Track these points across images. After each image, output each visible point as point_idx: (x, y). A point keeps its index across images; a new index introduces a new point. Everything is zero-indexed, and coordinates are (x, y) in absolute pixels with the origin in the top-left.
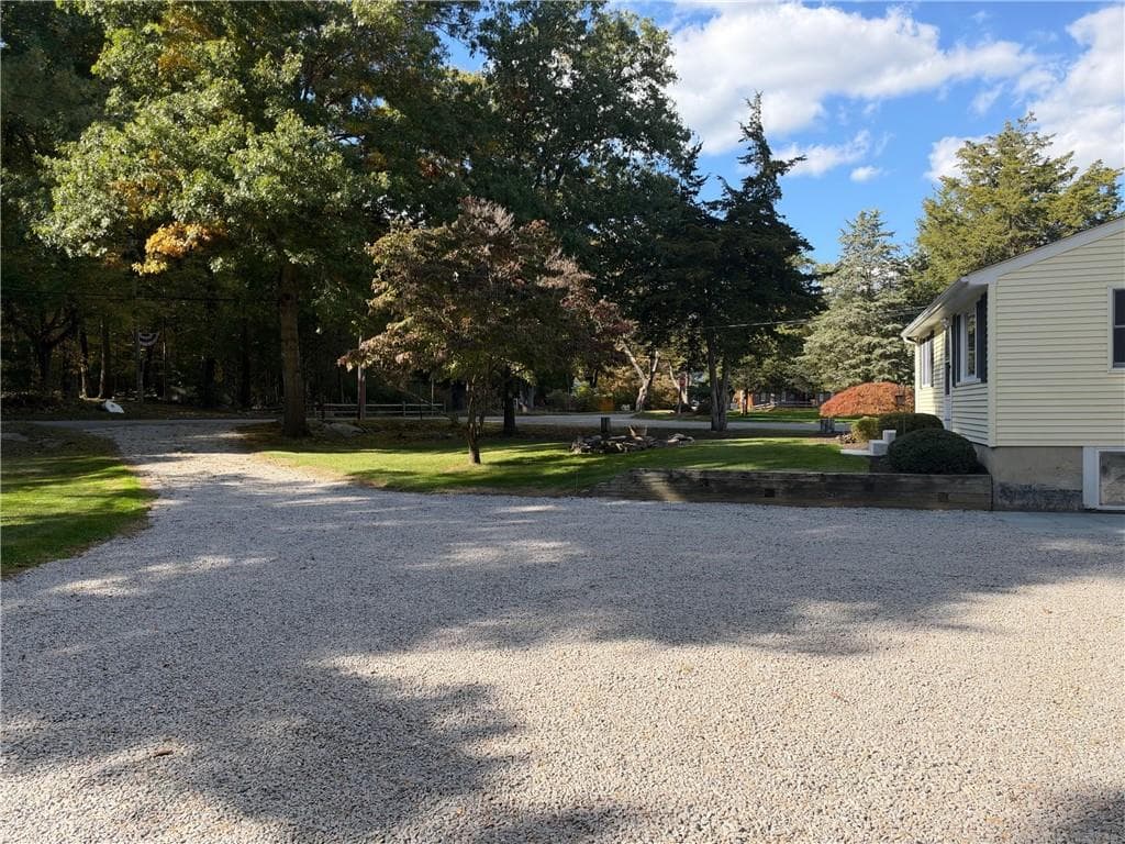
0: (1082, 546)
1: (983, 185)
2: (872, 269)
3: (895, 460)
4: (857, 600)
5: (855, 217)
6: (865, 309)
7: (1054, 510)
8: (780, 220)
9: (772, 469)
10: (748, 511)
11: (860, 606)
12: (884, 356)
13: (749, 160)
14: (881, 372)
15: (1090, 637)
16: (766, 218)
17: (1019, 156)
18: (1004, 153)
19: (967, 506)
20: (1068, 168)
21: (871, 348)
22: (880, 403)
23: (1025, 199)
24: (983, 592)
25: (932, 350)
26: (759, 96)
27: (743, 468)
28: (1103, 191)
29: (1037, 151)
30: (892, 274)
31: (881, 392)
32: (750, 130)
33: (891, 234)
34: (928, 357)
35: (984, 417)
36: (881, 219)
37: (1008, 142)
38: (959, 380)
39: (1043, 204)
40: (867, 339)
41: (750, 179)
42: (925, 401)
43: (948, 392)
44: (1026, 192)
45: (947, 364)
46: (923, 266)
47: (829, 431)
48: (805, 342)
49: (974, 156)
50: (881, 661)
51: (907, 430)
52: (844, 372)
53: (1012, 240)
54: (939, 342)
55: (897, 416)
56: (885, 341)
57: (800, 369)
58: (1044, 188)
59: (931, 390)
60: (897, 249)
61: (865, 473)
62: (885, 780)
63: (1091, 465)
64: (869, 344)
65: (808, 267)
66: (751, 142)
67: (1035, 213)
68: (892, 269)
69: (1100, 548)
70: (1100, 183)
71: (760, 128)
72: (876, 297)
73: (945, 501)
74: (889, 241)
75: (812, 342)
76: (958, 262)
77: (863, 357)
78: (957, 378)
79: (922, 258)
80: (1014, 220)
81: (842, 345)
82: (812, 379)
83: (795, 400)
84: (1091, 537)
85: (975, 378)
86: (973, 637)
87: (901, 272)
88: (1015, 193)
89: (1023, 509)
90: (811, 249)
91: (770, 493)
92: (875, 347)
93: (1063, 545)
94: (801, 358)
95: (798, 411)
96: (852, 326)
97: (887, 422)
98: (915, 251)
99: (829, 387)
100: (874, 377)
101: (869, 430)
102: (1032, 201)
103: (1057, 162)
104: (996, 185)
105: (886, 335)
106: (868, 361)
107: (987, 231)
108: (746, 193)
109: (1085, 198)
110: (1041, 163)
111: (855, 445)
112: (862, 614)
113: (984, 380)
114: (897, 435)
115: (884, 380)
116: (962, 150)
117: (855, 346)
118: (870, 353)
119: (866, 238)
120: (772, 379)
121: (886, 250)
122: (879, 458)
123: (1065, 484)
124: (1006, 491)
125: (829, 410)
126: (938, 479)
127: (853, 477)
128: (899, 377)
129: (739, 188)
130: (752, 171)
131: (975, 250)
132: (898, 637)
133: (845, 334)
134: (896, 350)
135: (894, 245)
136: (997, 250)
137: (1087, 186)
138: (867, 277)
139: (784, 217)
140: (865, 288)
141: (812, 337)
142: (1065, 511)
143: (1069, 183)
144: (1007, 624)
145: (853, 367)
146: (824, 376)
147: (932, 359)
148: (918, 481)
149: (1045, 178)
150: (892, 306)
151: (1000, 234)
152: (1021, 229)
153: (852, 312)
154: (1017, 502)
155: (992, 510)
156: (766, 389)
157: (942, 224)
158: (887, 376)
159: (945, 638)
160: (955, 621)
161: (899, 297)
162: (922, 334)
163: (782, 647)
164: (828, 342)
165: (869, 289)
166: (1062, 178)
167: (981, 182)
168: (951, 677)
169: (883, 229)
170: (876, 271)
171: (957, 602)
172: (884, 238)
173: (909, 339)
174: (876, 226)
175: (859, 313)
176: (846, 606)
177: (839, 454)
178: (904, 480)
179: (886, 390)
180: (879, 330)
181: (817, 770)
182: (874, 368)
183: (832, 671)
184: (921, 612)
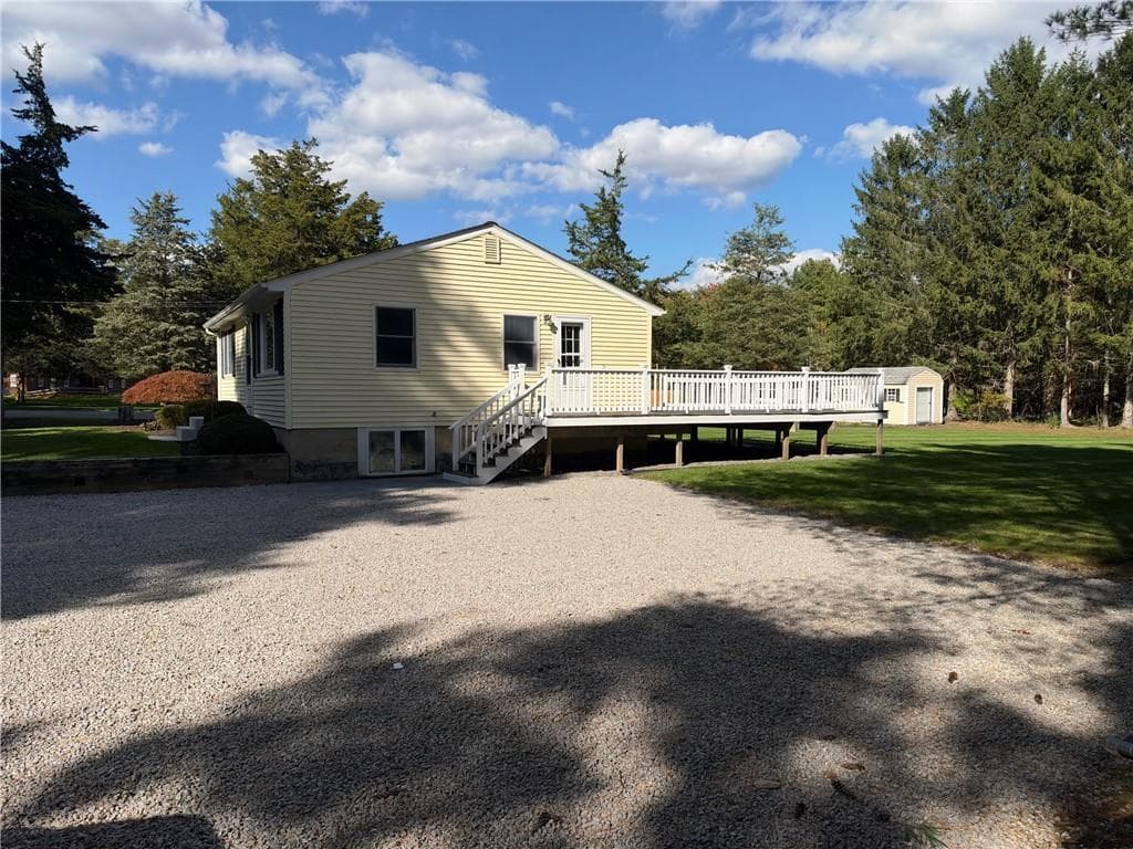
0: (358, 502)
1: (275, 194)
2: (167, 255)
3: (204, 443)
4: (186, 560)
5: (148, 197)
6: (161, 294)
7: (337, 479)
8: (67, 189)
9: (81, 457)
10: (56, 502)
11: (190, 563)
12: (181, 344)
13: (26, 115)
14: (178, 359)
15: (361, 558)
16: (48, 183)
17: (305, 174)
18: (292, 168)
19: (269, 481)
20: (343, 193)
21: (167, 335)
22: (183, 390)
23: (310, 214)
24: (290, 541)
25: (233, 343)
26: (39, 48)
27: (48, 457)
28: (369, 218)
29: (319, 173)
30: (187, 262)
31: (184, 381)
32: (28, 82)
33: (186, 222)
34: (230, 347)
35: (282, 404)
36: (176, 205)
37: (295, 158)
38: (259, 372)
39: (324, 220)
40: (163, 325)
41: (29, 137)
42: (227, 390)
43: (249, 382)
44: (311, 208)
45: (248, 357)
46: (218, 257)
47: (128, 419)
48: (96, 323)
49: (265, 164)
50: (215, 596)
51: (216, 416)
52: (139, 358)
53: (299, 248)
54: (240, 335)
55: (203, 403)
56: (182, 329)
57: (90, 352)
58: (326, 206)
59: (233, 380)
60: (193, 237)
61: (177, 456)
62: (232, 662)
63: (363, 441)
64: (166, 330)
65: (93, 241)
66: (29, 96)
67: (317, 228)
68: (187, 257)
69: (369, 502)
70: (367, 212)
71: (41, 83)
72: (172, 283)
73: (251, 478)
74: (184, 228)
75: (104, 323)
76: (253, 262)
77: (160, 343)
78: (257, 369)
79: (218, 249)
80: (302, 232)
81: (137, 330)
82: (103, 364)
83: (80, 386)
84: (362, 496)
85: (273, 371)
86: (282, 571)
87: (197, 261)
88: (302, 207)
89: (314, 480)
90: (104, 226)
91: (80, 481)
92: (172, 333)
93: (345, 503)
94: (91, 341)
95: (86, 398)
96: (146, 311)
97: (193, 409)
98: (210, 242)
99: (123, 374)
100: (171, 364)
101: (173, 417)
102: (316, 217)
103: (334, 185)
104: (286, 196)
105: (183, 322)
106: (165, 348)
107: (278, 238)
108: (24, 152)
109: (356, 222)
110: (322, 184)
111: (161, 432)
112: (193, 569)
113: (282, 373)
114: (205, 421)
115: (182, 368)
116: (255, 157)
117: (152, 331)
118: (168, 340)
119: (160, 222)
120: (55, 362)
121: (181, 237)
122: (187, 443)
123: (345, 458)
124: (300, 466)
125: (131, 396)
126: (243, 459)
127: (166, 461)
128: (197, 365)
129: (17, 145)
130: (30, 128)
131: (269, 253)
132: (226, 579)
133: (140, 318)
134: (194, 338)
135: (190, 233)
136: (288, 255)
137: (358, 212)
138: (163, 261)
139: (72, 187)
140: (161, 273)
141: (103, 319)
142: (347, 479)
143: (344, 207)
144: (306, 559)
145: (149, 353)
146: (118, 361)
147: (234, 351)
148: (227, 461)
149: (326, 197)
150: (188, 294)
151: (290, 241)
152: (307, 240)
153: (146, 296)
154: (310, 475)
155: (289, 482)
156: (48, 374)
157: (238, 223)
158: (184, 364)
159: (263, 575)
160: (268, 563)
161: (196, 286)
162: (223, 326)
163: (128, 602)
164: (121, 326)
165: (164, 274)
166: (339, 201)
167: (273, 191)
168: (271, 596)
169: (178, 216)
170: (171, 257)
171: (266, 550)
172: (180, 225)
173: (210, 330)
174: (172, 211)
175: (154, 298)
176: (177, 565)
177: (148, 440)
178: (212, 461)
179: (190, 378)
180: (175, 317)
181: (180, 667)
182: (172, 354)
183: (177, 609)
184: (241, 560)
